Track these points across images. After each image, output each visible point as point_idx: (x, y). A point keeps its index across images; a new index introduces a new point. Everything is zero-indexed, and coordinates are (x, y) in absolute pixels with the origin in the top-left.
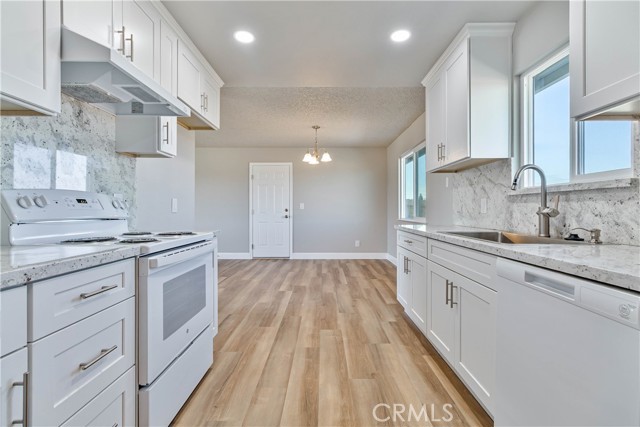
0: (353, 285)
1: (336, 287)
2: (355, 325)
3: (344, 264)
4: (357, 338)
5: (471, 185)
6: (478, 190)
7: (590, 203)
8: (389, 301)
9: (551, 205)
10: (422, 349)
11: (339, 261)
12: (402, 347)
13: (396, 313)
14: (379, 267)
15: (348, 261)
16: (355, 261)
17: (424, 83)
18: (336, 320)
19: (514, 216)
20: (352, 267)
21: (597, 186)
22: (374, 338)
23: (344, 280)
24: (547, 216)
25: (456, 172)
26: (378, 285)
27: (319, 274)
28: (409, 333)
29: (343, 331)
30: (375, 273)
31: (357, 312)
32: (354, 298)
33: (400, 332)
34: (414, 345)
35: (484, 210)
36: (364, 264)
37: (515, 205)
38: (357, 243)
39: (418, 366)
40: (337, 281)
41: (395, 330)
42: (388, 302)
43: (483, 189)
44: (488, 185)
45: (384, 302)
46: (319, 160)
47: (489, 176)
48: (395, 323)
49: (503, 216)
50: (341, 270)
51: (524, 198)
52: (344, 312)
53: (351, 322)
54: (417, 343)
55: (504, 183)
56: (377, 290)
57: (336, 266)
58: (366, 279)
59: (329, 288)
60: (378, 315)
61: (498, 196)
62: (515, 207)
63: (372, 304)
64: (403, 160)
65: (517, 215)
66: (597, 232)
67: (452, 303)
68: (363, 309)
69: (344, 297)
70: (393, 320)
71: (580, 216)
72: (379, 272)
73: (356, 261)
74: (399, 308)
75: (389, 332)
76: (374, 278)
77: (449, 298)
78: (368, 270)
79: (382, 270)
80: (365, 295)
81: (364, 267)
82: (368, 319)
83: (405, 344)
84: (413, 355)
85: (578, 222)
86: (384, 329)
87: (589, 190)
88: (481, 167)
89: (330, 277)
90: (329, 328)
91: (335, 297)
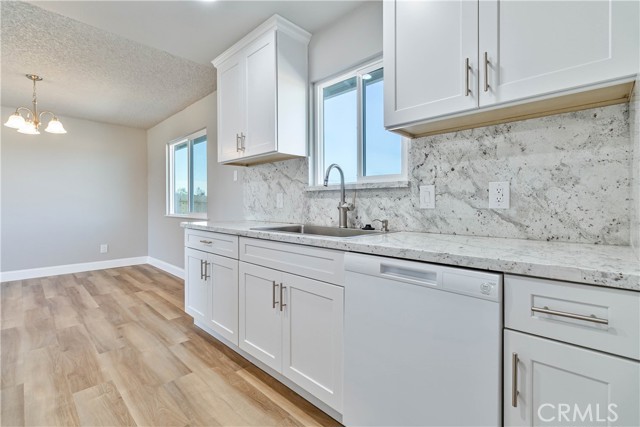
0: (109, 307)
1: (81, 317)
2: (132, 363)
3: (85, 279)
4: (143, 382)
5: (266, 180)
6: (273, 184)
7: (377, 199)
8: (170, 316)
9: (349, 200)
10: (232, 364)
11: (74, 275)
12: (208, 371)
13: (186, 330)
14: (140, 275)
15: (89, 274)
16: (101, 272)
17: (215, 63)
18: (97, 367)
19: (311, 209)
20: (99, 281)
21: (384, 186)
22: (167, 373)
23: (91, 302)
24: (346, 210)
25: (247, 165)
26: (148, 299)
27: (41, 302)
28: (209, 350)
29: (116, 381)
30: (137, 284)
31: (130, 344)
32: (118, 325)
33: (198, 352)
34: (222, 363)
35: (280, 205)
36: (116, 274)
37: (312, 200)
38: (103, 248)
39: (236, 388)
40: (80, 306)
41: (192, 351)
42: (169, 318)
43: (279, 184)
44: (284, 181)
45: (163, 318)
46: (41, 129)
47: (285, 173)
48: (189, 342)
49: (300, 210)
50: (82, 289)
51: (321, 194)
52: (108, 350)
53: (125, 363)
54: (224, 358)
55: (301, 179)
56: (148, 306)
57: (72, 283)
58: (127, 293)
59: (67, 320)
60: (163, 338)
61: (294, 191)
62: (312, 201)
63: (148, 326)
64: (172, 147)
65: (314, 209)
66: (385, 222)
67: (282, 305)
68: (136, 336)
69: (101, 328)
70: (184, 339)
71: (369, 210)
72: (142, 281)
73: (103, 273)
74: (187, 321)
75: (185, 356)
76: (138, 290)
77: (278, 299)
78: (125, 281)
79: (147, 279)
80: (134, 317)
81: (117, 278)
82: (150, 351)
83: (211, 366)
84: (225, 376)
85: (368, 214)
86: (176, 354)
87: (378, 189)
88: (277, 163)
89: (64, 302)
90: (88, 385)
91: (84, 332)
